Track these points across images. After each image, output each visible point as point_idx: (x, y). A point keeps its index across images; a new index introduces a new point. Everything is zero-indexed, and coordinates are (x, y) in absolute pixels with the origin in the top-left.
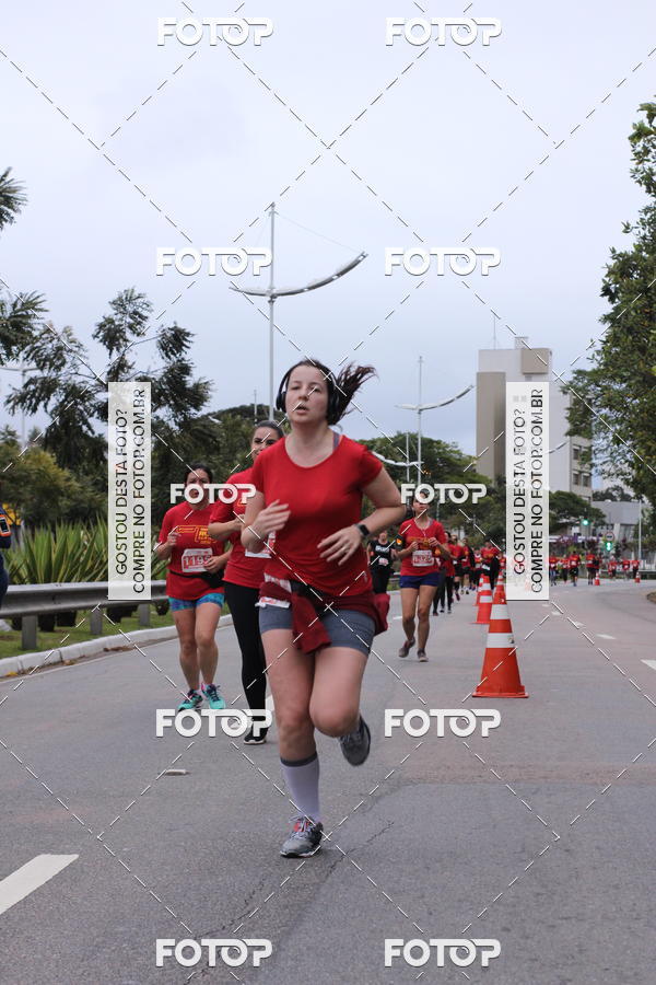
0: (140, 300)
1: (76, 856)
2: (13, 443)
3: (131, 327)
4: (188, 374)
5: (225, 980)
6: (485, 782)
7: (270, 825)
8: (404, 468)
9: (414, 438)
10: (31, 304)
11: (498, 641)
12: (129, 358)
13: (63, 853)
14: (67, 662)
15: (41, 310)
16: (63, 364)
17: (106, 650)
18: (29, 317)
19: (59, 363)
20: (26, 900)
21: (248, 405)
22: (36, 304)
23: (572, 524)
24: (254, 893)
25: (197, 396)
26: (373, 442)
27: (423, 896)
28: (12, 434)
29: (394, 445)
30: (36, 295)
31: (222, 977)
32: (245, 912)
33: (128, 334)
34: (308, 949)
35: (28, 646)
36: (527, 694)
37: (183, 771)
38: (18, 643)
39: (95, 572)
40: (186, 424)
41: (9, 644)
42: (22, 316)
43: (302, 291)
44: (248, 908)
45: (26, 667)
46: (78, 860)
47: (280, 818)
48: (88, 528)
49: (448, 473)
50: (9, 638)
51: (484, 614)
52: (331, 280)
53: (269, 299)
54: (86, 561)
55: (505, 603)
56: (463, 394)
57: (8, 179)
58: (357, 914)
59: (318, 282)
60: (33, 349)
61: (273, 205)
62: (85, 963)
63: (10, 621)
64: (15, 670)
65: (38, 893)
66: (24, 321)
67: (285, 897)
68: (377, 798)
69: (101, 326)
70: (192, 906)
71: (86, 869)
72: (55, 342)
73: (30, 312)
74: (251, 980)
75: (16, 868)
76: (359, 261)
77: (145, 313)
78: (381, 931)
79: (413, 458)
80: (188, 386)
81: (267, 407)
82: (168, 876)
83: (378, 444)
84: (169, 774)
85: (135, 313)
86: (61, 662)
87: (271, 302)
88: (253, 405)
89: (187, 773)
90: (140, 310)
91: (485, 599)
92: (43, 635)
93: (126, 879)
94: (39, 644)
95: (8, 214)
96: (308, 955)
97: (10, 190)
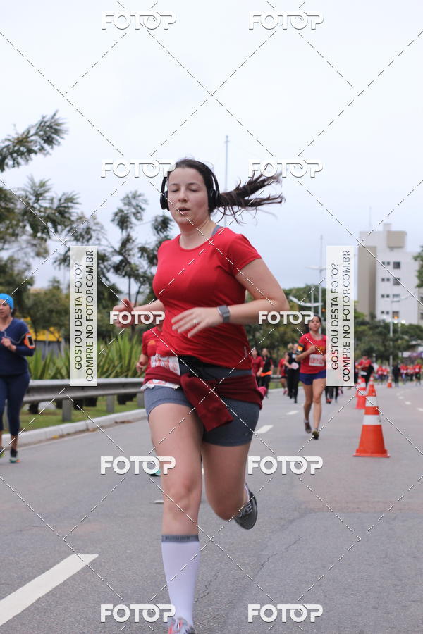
0: (140, 197)
1: (96, 556)
2: (59, 288)
3: (134, 214)
6: (361, 511)
8: (310, 308)
9: (317, 288)
10: (70, 200)
11: (370, 420)
12: (134, 235)
13: (88, 553)
14: (91, 430)
15: (77, 203)
16: (90, 238)
17: (116, 423)
18: (68, 207)
19: (89, 237)
20: (64, 583)
22: (74, 199)
23: (419, 345)
24: (211, 581)
26: (291, 290)
27: (321, 585)
28: (58, 282)
29: (304, 293)
30: (73, 194)
32: (206, 594)
33: (133, 219)
35: (66, 420)
36: (389, 455)
38: (60, 417)
39: (109, 372)
41: (54, 418)
42: (65, 207)
44: (207, 591)
45: (65, 432)
46: (98, 558)
48: (106, 343)
50: (54, 414)
51: (361, 402)
54: (104, 365)
55: (375, 396)
57: (56, 117)
58: (278, 596)
60: (72, 228)
61: (227, 137)
63: (55, 403)
64: (57, 435)
65: (72, 578)
66: (66, 210)
67: (231, 584)
68: (291, 522)
69: (116, 214)
71: (103, 564)
72: (85, 224)
73: (70, 204)
75: (58, 562)
77: (143, 206)
79: (316, 300)
84: (157, 503)
85: (138, 206)
86: (87, 430)
90: (140, 204)
91: (363, 393)
92: (76, 412)
94: (73, 417)
95: (57, 140)
97: (58, 125)
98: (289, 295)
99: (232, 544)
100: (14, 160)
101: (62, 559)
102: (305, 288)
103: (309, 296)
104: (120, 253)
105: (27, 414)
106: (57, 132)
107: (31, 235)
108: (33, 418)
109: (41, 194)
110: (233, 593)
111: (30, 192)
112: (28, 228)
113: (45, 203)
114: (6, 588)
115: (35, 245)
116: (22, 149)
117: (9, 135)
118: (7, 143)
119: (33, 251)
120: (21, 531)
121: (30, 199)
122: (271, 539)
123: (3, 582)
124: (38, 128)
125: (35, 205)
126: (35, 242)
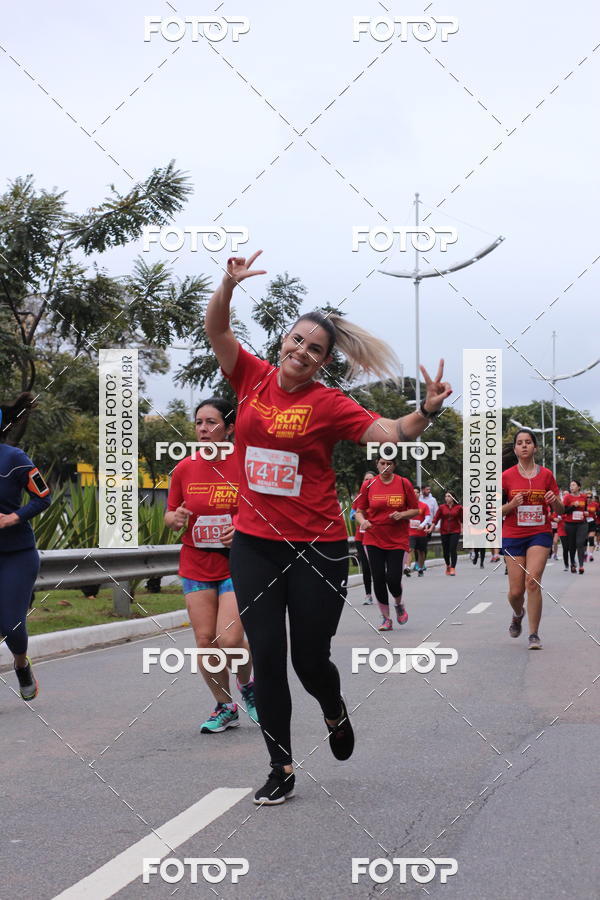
0: (293, 285)
1: (249, 791)
2: (184, 414)
3: (286, 308)
7: (426, 762)
8: (541, 434)
9: (549, 406)
10: (198, 287)
13: (238, 787)
15: (208, 291)
18: (197, 298)
20: (206, 830)
21: (395, 378)
22: (204, 286)
24: (413, 823)
26: (511, 410)
27: (569, 827)
28: (179, 404)
29: (530, 413)
30: (202, 278)
32: (406, 840)
33: (285, 316)
34: (465, 874)
42: (191, 297)
43: (444, 273)
44: (408, 838)
47: (435, 756)
49: (581, 439)
52: (471, 262)
53: (414, 280)
56: (594, 366)
57: (174, 170)
58: (509, 844)
59: (460, 264)
61: (417, 195)
62: (262, 886)
65: (217, 823)
66: (194, 302)
68: (524, 738)
69: (259, 308)
70: (358, 835)
73: (199, 293)
75: (196, 800)
76: (497, 245)
77: (299, 296)
78: (532, 859)
79: (548, 424)
80: (341, 361)
81: (414, 381)
83: (515, 413)
85: (291, 296)
87: (417, 283)
88: (400, 379)
90: (295, 293)
95: (177, 204)
96: (466, 881)
97: (178, 181)
98: (509, 416)
99: (442, 770)
100: (117, 234)
101: (202, 796)
102: (531, 406)
103: (538, 416)
105: (145, 593)
106: (176, 191)
107: (143, 342)
108: (154, 597)
109: (156, 283)
111: (140, 281)
112: (140, 331)
113: (163, 295)
114: (124, 838)
115: (149, 355)
116: (128, 217)
117: (108, 199)
118: (107, 211)
119: (146, 363)
120: (142, 757)
121: (141, 290)
122: (495, 763)
123: (121, 828)
124: (149, 188)
125: (149, 299)
126: (149, 351)
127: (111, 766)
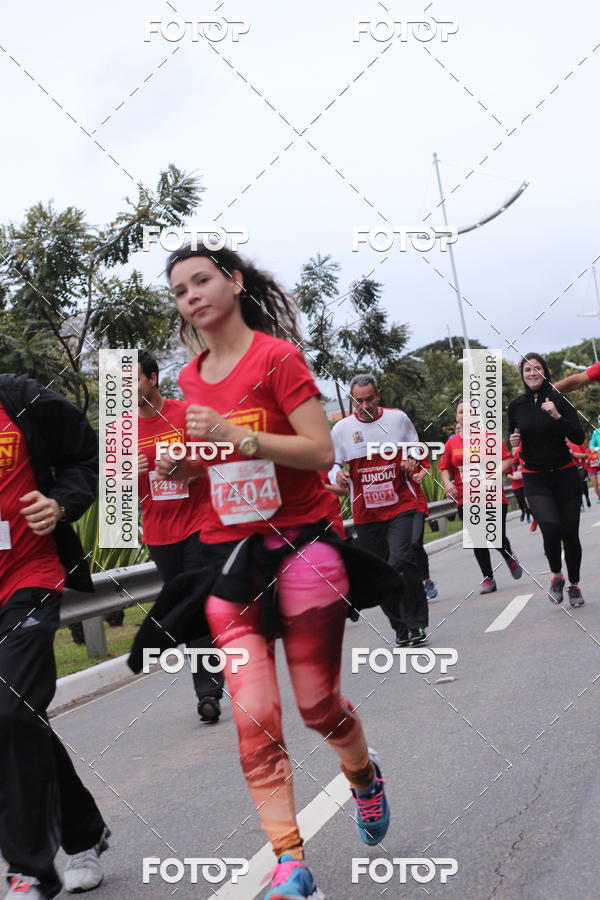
0: (326, 264)
3: (324, 289)
4: (384, 322)
5: (532, 860)
7: (541, 714)
12: (328, 316)
21: (443, 339)
24: (540, 777)
25: (397, 339)
26: (563, 353)
29: (583, 352)
31: (529, 857)
32: (535, 796)
33: (323, 296)
37: (452, 678)
40: (391, 367)
43: (475, 227)
44: (538, 793)
47: (549, 707)
52: (499, 212)
59: (489, 216)
61: (435, 155)
67: (569, 776)
74: (555, 856)
76: (522, 191)
77: (334, 274)
80: (386, 332)
81: (462, 339)
82: (459, 774)
83: (568, 353)
84: (439, 683)
85: (326, 276)
88: (447, 339)
89: (455, 680)
90: (330, 272)
93: (422, 782)
98: (563, 359)
102: (583, 345)
103: (591, 354)
104: (315, 345)
110: (575, 789)
114: (258, 837)
117: (122, 213)
123: (251, 828)
124: (162, 192)
127: (231, 768)
